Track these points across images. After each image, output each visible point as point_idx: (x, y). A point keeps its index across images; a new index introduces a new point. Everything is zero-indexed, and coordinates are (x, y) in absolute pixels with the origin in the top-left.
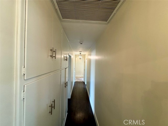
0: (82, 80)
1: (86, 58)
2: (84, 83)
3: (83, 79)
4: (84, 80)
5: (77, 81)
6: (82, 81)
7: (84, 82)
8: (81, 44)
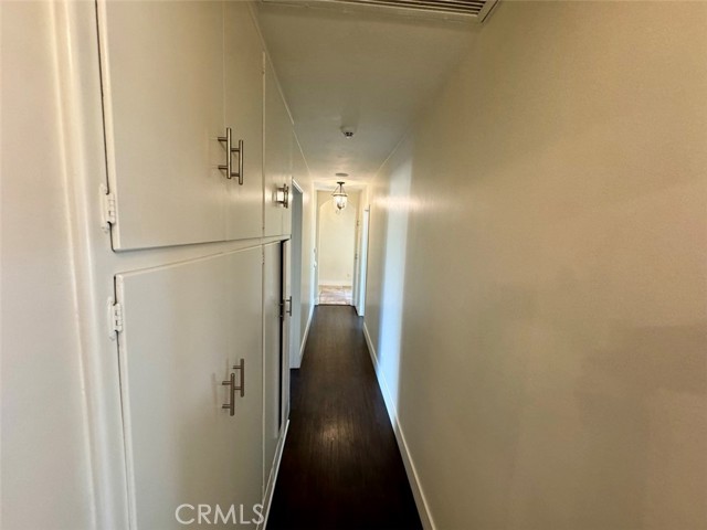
0: (347, 298)
1: (365, 206)
2: (354, 309)
3: (351, 294)
4: (354, 297)
5: (323, 300)
6: (344, 303)
7: (354, 307)
8: (348, 134)
